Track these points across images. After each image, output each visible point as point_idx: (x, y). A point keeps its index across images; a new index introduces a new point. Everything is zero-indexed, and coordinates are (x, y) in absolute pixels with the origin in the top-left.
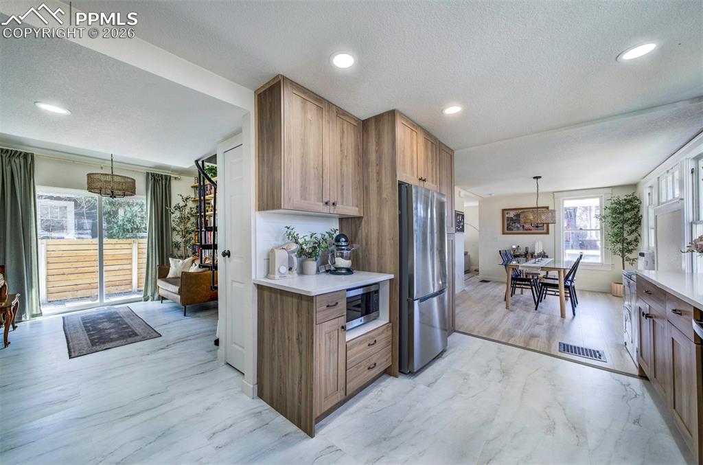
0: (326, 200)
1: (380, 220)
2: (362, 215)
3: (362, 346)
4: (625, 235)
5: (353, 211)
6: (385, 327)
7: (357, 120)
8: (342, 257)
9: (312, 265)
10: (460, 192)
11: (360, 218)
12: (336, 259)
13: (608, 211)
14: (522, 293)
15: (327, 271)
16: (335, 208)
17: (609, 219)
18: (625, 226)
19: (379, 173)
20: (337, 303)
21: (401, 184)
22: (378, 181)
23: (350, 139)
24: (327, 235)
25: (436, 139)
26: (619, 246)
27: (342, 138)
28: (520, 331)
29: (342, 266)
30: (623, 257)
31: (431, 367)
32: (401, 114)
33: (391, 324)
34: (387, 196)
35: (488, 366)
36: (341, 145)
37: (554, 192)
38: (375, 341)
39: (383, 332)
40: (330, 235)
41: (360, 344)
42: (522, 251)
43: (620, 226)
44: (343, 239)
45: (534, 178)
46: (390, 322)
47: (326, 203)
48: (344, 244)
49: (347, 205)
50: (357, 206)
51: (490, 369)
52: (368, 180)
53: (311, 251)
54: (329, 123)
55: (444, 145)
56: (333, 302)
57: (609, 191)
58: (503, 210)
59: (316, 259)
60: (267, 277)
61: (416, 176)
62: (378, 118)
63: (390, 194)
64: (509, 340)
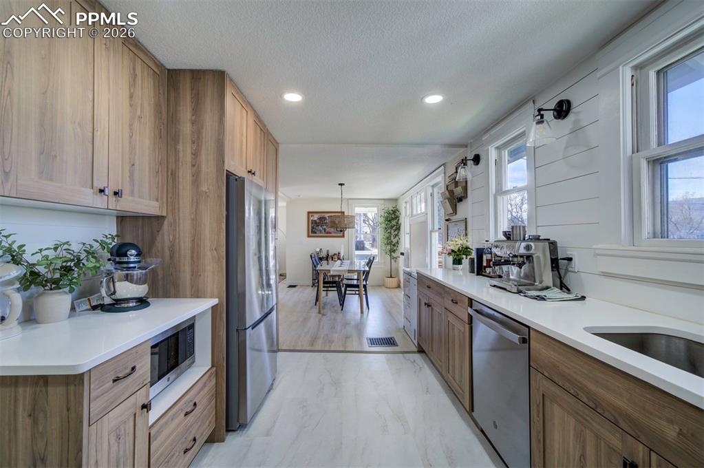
0: (99, 184)
1: (196, 222)
2: (165, 214)
3: (176, 421)
4: (392, 238)
5: (148, 206)
6: (208, 375)
7: (160, 65)
8: (128, 278)
9: (60, 301)
11: (160, 218)
12: (117, 284)
13: (383, 219)
15: (94, 308)
16: (117, 201)
17: (384, 225)
18: (392, 231)
19: (196, 155)
20: (133, 369)
21: (229, 175)
22: (193, 166)
23: (146, 92)
24: (96, 245)
25: (265, 126)
26: (389, 247)
27: (133, 84)
28: (337, 335)
29: (129, 296)
30: (390, 256)
32: (231, 80)
33: (215, 368)
34: (208, 189)
35: (321, 383)
36: (131, 96)
37: (348, 199)
38: (195, 404)
39: (205, 385)
40: (103, 245)
41: (172, 420)
42: (324, 254)
43: (389, 231)
45: (339, 184)
46: (213, 366)
47: (102, 191)
48: (132, 259)
49: (140, 197)
50: (157, 200)
51: (324, 385)
52: (177, 161)
53: (57, 275)
55: (271, 135)
56: (126, 368)
58: (309, 213)
59: (71, 291)
61: (244, 167)
62: (197, 75)
63: (212, 187)
64: (330, 346)
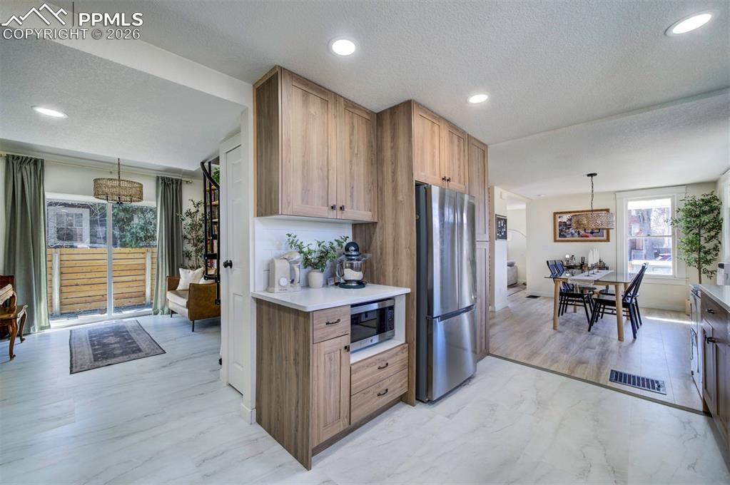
0: (331, 204)
1: (396, 226)
2: (376, 221)
3: (369, 370)
4: (702, 243)
5: (365, 216)
6: (399, 348)
7: (370, 113)
8: (352, 268)
9: (318, 277)
10: (501, 193)
11: (374, 224)
12: (345, 270)
13: (682, 214)
14: (575, 311)
15: (336, 284)
16: (342, 213)
17: (683, 224)
18: (702, 232)
19: (394, 172)
20: (339, 320)
21: (418, 185)
22: (393, 181)
23: (361, 135)
24: (335, 244)
25: (464, 132)
26: (695, 255)
27: (352, 134)
28: (565, 356)
29: (352, 279)
30: (699, 269)
31: (454, 396)
32: (419, 104)
33: (407, 345)
34: (403, 198)
35: (521, 396)
36: (351, 141)
37: (615, 192)
38: (387, 364)
39: (397, 354)
40: (340, 244)
41: (368, 366)
42: (577, 261)
43: (696, 231)
44: (353, 248)
45: (589, 175)
46: (406, 342)
47: (332, 208)
48: (354, 253)
49: (357, 209)
50: (370, 211)
51: (524, 400)
52: (383, 179)
53: (317, 261)
54: (335, 117)
55: (475, 139)
56: (334, 318)
57: (683, 189)
58: (555, 214)
59: (322, 271)
60: (267, 290)
61: (438, 175)
62: (393, 110)
63: (407, 197)
64: (551, 366)
